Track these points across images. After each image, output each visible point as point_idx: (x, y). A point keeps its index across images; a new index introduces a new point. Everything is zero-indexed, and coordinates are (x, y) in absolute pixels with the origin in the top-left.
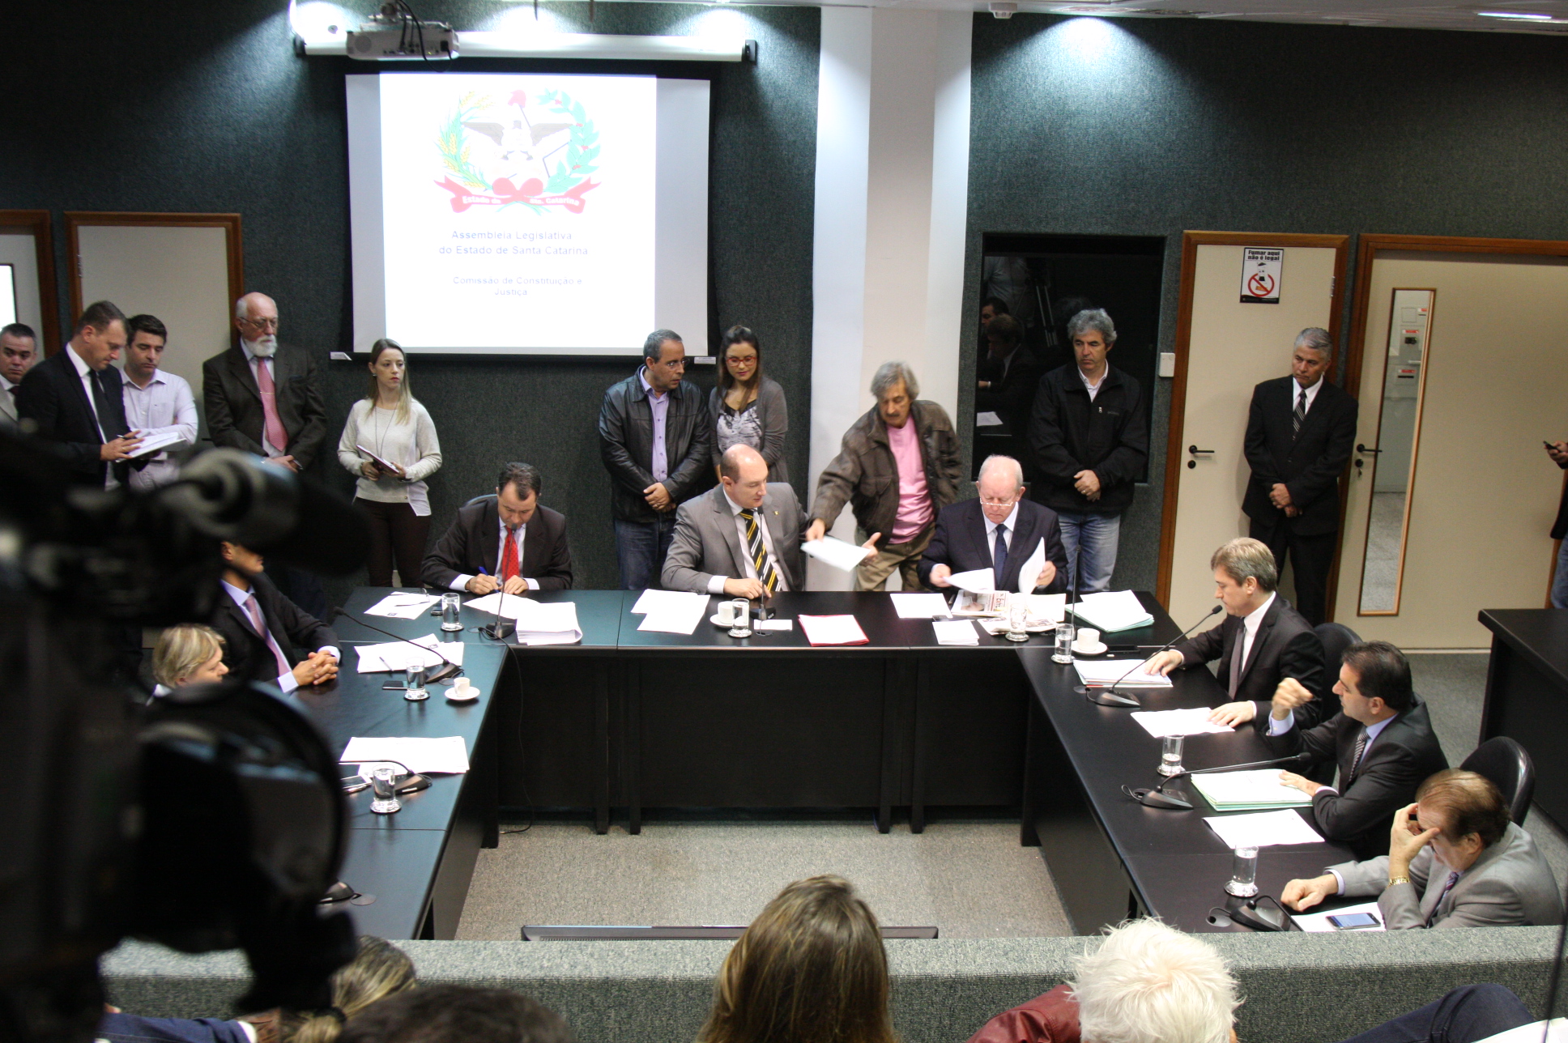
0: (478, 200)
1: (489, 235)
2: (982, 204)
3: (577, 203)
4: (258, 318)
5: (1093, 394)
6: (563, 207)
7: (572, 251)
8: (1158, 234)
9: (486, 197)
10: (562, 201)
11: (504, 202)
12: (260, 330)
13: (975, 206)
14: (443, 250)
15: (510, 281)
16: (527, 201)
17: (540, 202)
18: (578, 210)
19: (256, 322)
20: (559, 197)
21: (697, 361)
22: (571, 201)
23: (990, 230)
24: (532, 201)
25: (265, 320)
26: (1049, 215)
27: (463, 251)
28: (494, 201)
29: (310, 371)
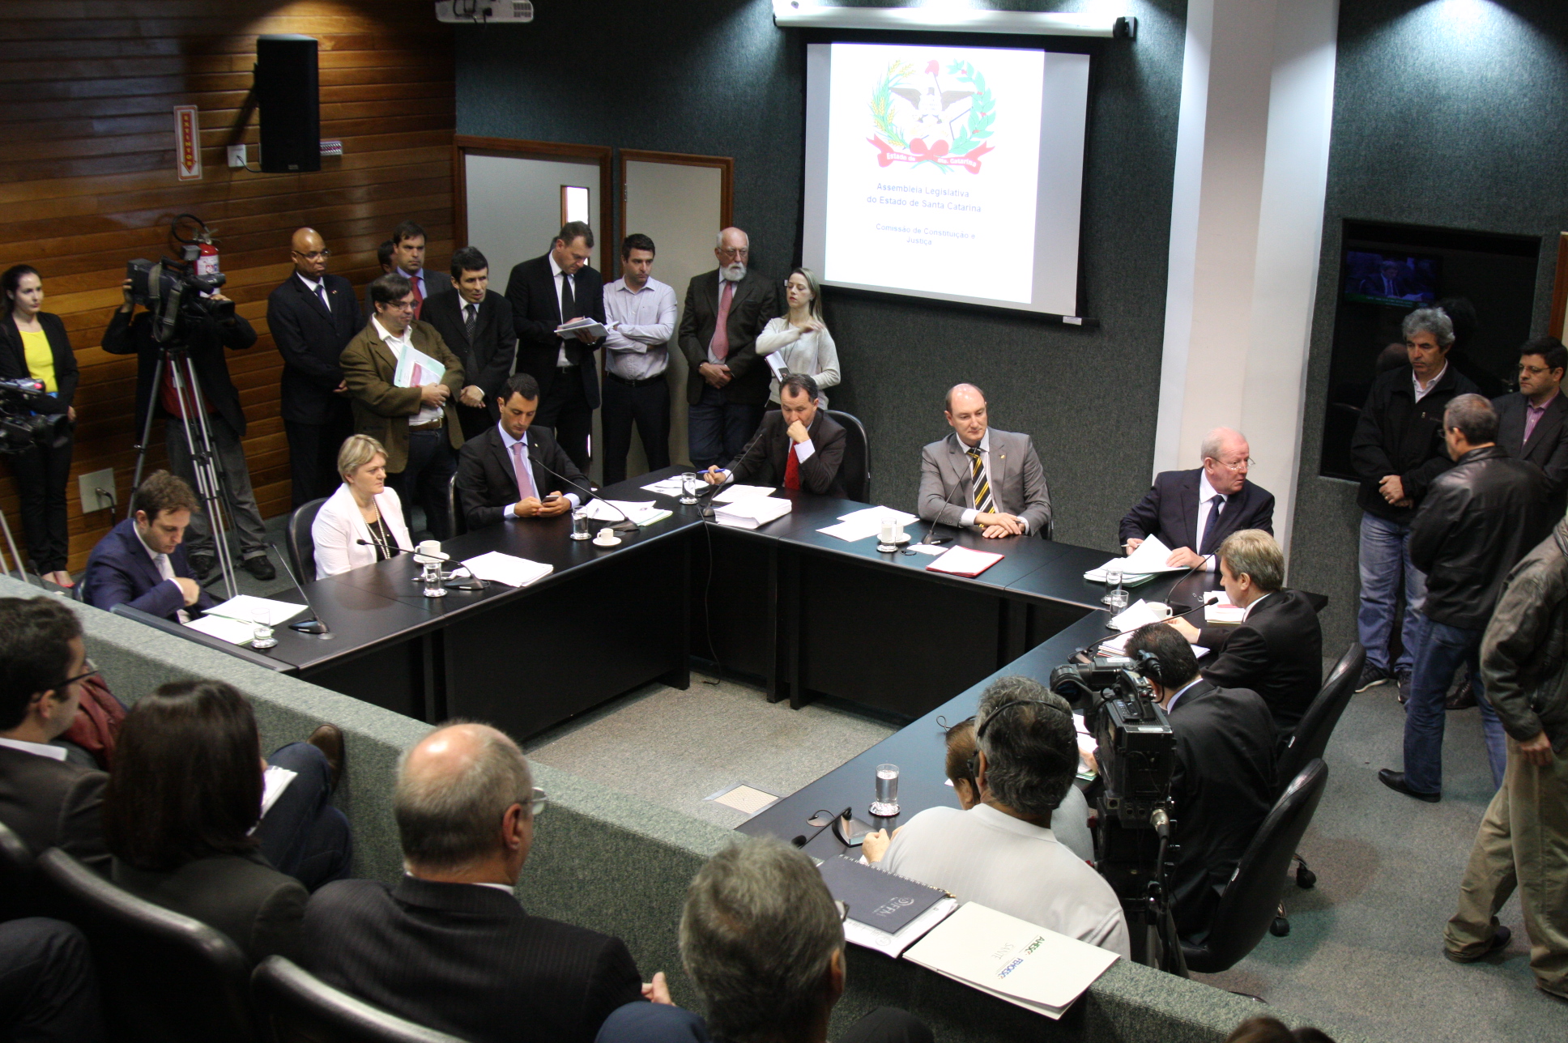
0: (898, 157)
1: (905, 189)
2: (1344, 189)
3: (974, 165)
4: (729, 248)
5: (1418, 397)
6: (963, 167)
7: (968, 208)
8: (1531, 234)
9: (904, 155)
10: (962, 162)
11: (918, 160)
12: (731, 258)
13: (1336, 189)
14: (870, 200)
15: (919, 231)
16: (935, 160)
17: (945, 162)
18: (974, 170)
19: (728, 251)
20: (961, 158)
21: (1066, 320)
22: (970, 163)
23: (1350, 216)
24: (940, 160)
25: (735, 250)
26: (1413, 206)
27: (884, 201)
28: (911, 159)
29: (765, 299)
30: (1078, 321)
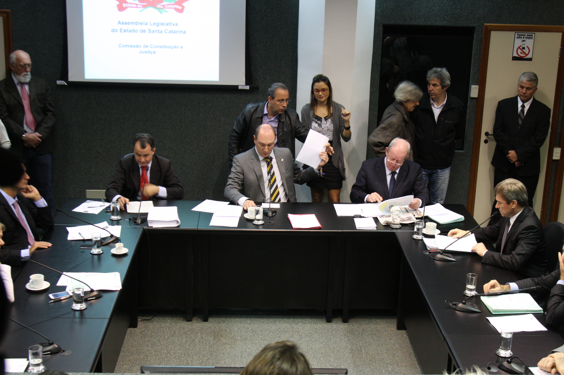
0: (131, 5)
1: (136, 23)
2: (383, 10)
3: (180, 8)
4: (22, 64)
6: (173, 9)
7: (178, 32)
8: (471, 26)
9: (135, 4)
10: (173, 6)
11: (144, 7)
12: (23, 70)
13: (379, 11)
14: (113, 31)
15: (147, 47)
16: (155, 7)
17: (162, 7)
18: (181, 11)
19: (21, 66)
20: (171, 5)
21: (240, 88)
22: (177, 7)
23: (386, 23)
24: (158, 6)
25: (25, 65)
26: (416, 16)
27: (123, 31)
28: (138, 6)
29: (47, 90)
30: (248, 87)
